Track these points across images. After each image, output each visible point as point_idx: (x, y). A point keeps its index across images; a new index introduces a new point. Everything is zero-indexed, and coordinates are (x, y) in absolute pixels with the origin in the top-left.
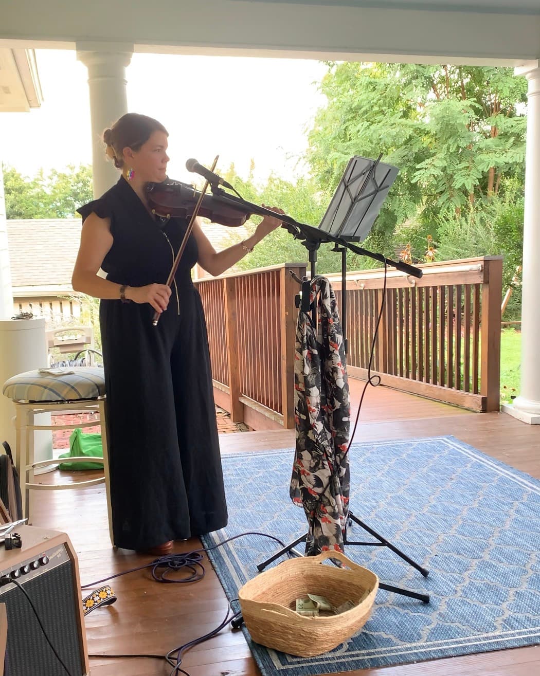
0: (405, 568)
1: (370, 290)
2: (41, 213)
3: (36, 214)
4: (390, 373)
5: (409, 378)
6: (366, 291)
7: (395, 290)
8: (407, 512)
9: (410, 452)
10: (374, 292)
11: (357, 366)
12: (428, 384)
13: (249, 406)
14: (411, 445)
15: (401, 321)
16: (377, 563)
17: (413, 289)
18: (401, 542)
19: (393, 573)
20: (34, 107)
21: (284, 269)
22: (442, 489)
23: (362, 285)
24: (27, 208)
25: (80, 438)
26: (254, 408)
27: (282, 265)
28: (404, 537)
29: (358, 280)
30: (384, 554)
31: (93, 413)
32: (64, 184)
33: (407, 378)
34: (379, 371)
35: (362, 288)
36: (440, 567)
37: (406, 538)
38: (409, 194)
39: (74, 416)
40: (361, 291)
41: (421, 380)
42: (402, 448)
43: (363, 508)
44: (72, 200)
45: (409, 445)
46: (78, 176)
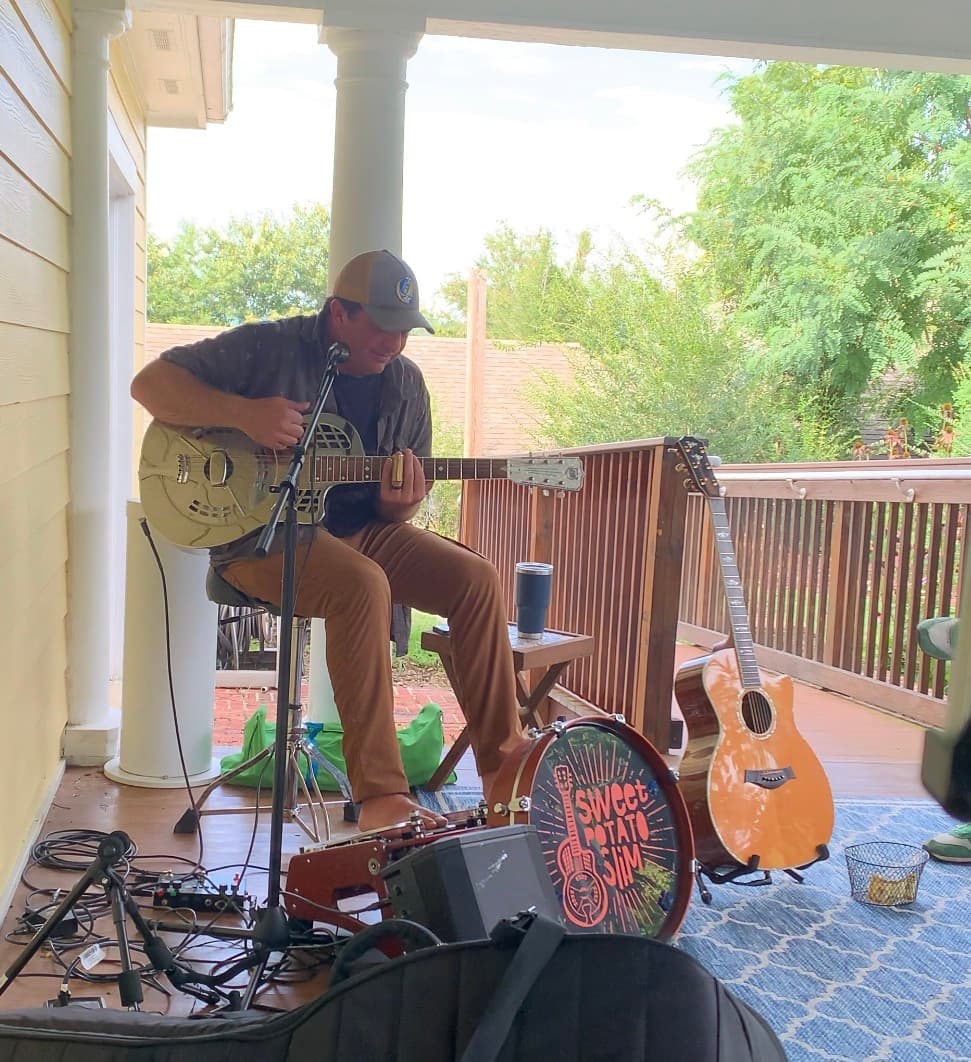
0: (875, 1038)
1: (817, 501)
2: (184, 313)
3: (175, 314)
4: (847, 667)
5: (884, 681)
6: (809, 503)
7: (870, 504)
8: (880, 935)
9: (886, 823)
10: (824, 506)
11: (777, 649)
12: (924, 696)
13: (562, 703)
14: (888, 810)
15: (878, 564)
16: (819, 1023)
17: (909, 506)
18: (866, 988)
19: (850, 1044)
20: (214, 120)
21: (662, 448)
22: (949, 899)
23: (803, 490)
24: (159, 303)
25: (264, 729)
26: (572, 709)
27: (660, 440)
28: (874, 981)
29: (794, 481)
30: (834, 1008)
31: (266, 689)
32: (231, 264)
33: (881, 679)
34: (822, 662)
35: (802, 497)
36: (944, 1045)
37: (877, 983)
38: (900, 320)
39: (234, 691)
40: (798, 502)
41: (910, 686)
42: (870, 815)
43: (792, 919)
44: (242, 294)
45: (884, 809)
46: (257, 250)
